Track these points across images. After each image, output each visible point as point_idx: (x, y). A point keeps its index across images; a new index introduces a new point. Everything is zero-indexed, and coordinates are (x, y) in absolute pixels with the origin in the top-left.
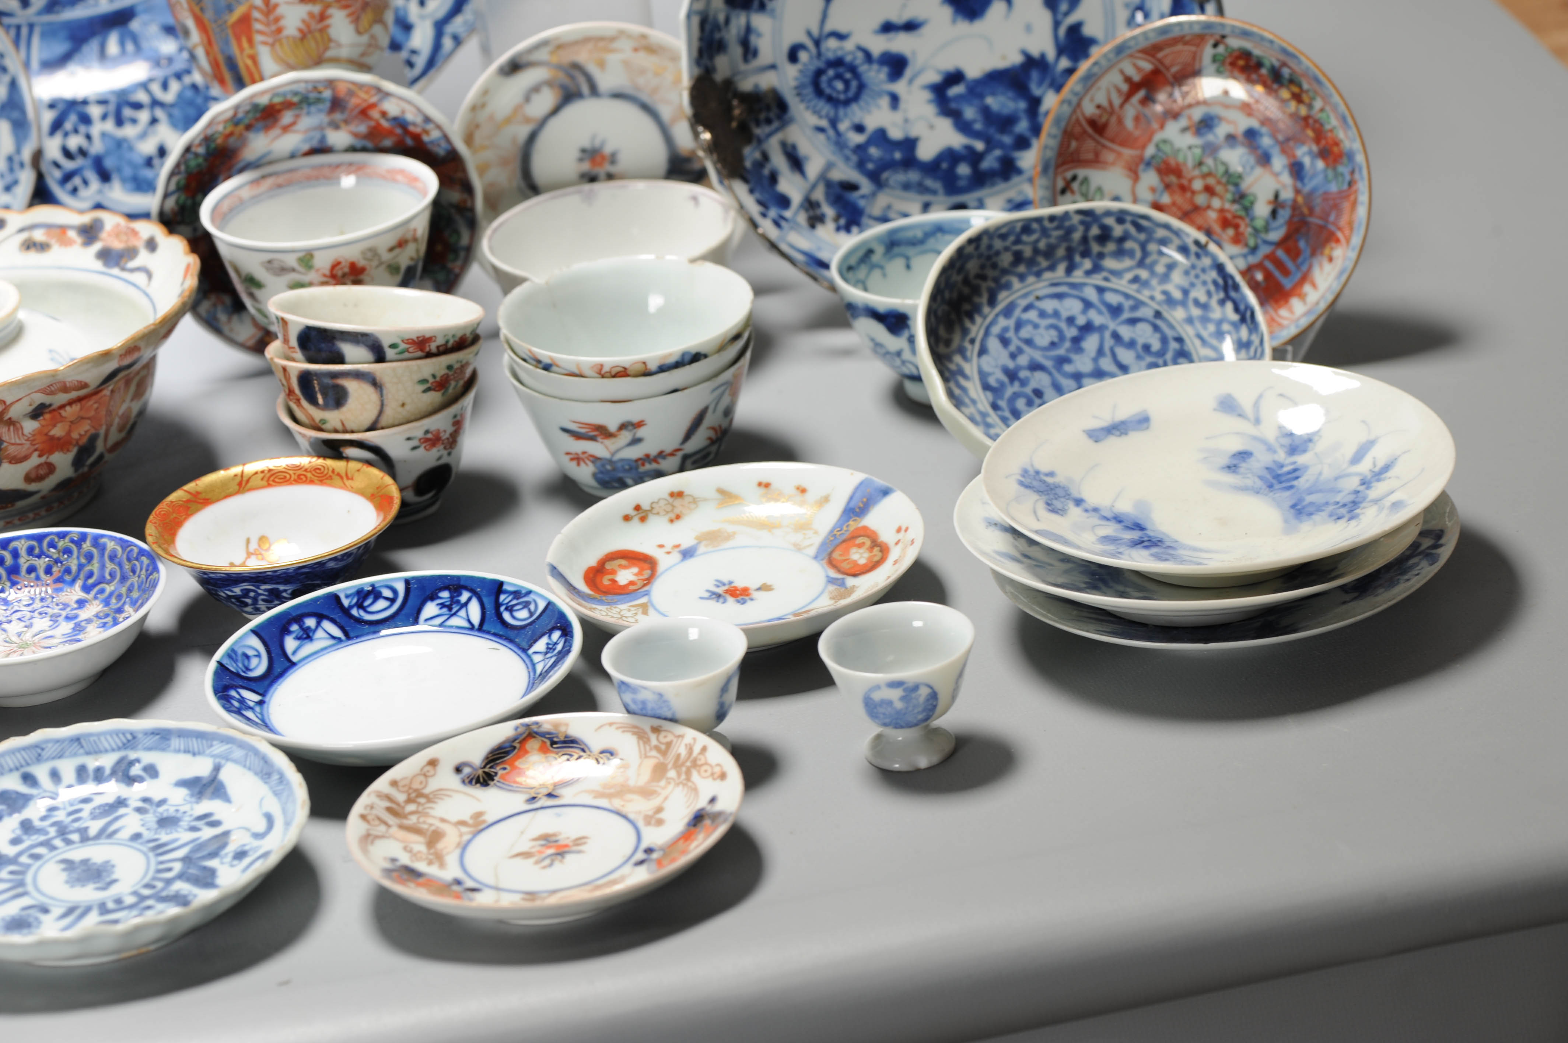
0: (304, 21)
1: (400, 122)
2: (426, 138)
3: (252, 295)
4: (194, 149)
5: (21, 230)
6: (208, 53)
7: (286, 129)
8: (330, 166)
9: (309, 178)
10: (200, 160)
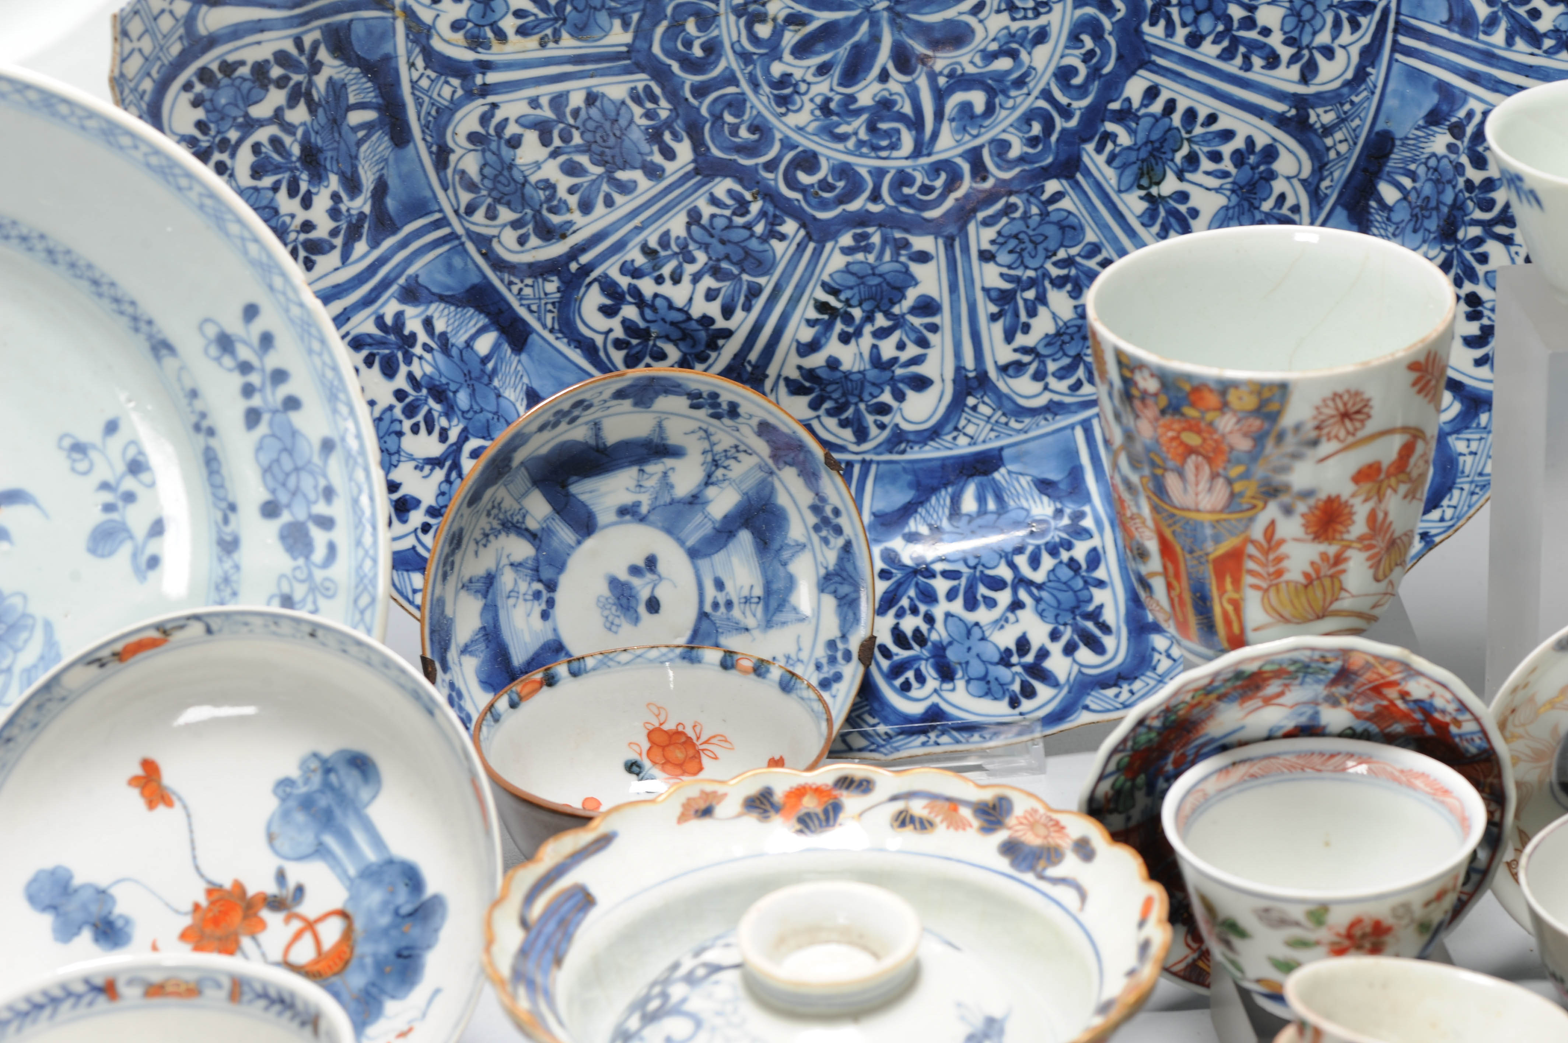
0: (1312, 563)
1: (1425, 708)
2: (1453, 729)
3: (1228, 944)
4: (1148, 722)
5: (894, 798)
6: (1169, 586)
7: (1268, 701)
8: (1322, 754)
9: (1292, 768)
10: (1153, 735)
